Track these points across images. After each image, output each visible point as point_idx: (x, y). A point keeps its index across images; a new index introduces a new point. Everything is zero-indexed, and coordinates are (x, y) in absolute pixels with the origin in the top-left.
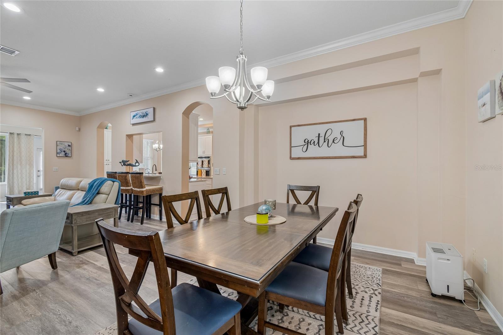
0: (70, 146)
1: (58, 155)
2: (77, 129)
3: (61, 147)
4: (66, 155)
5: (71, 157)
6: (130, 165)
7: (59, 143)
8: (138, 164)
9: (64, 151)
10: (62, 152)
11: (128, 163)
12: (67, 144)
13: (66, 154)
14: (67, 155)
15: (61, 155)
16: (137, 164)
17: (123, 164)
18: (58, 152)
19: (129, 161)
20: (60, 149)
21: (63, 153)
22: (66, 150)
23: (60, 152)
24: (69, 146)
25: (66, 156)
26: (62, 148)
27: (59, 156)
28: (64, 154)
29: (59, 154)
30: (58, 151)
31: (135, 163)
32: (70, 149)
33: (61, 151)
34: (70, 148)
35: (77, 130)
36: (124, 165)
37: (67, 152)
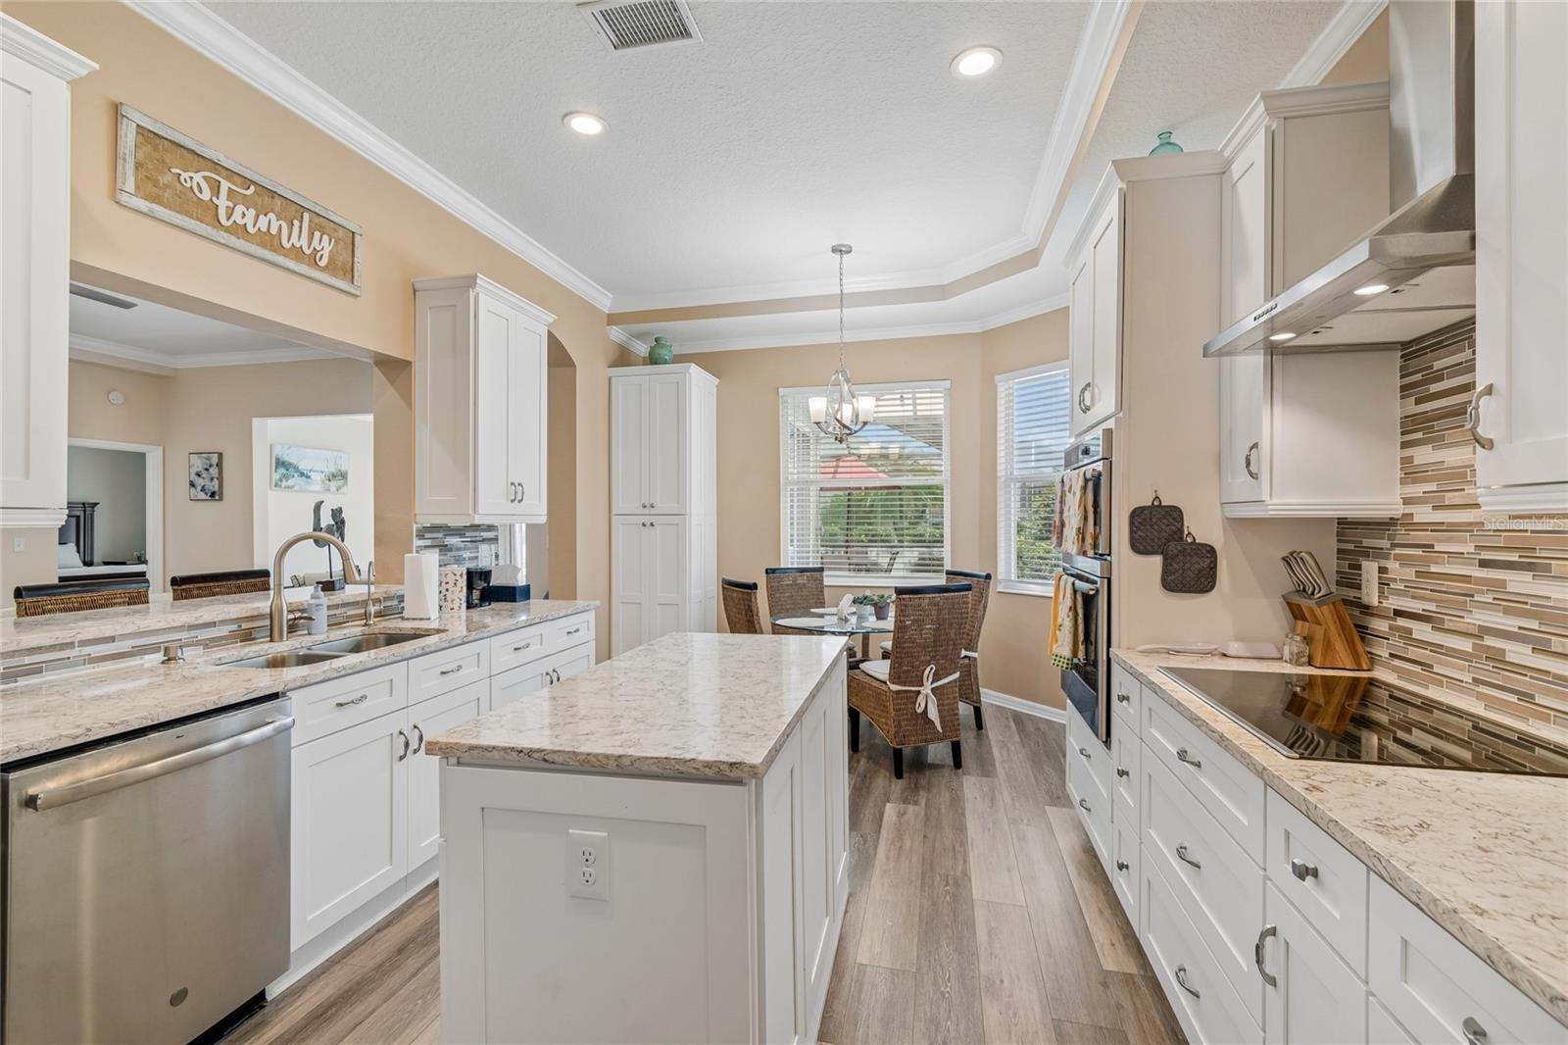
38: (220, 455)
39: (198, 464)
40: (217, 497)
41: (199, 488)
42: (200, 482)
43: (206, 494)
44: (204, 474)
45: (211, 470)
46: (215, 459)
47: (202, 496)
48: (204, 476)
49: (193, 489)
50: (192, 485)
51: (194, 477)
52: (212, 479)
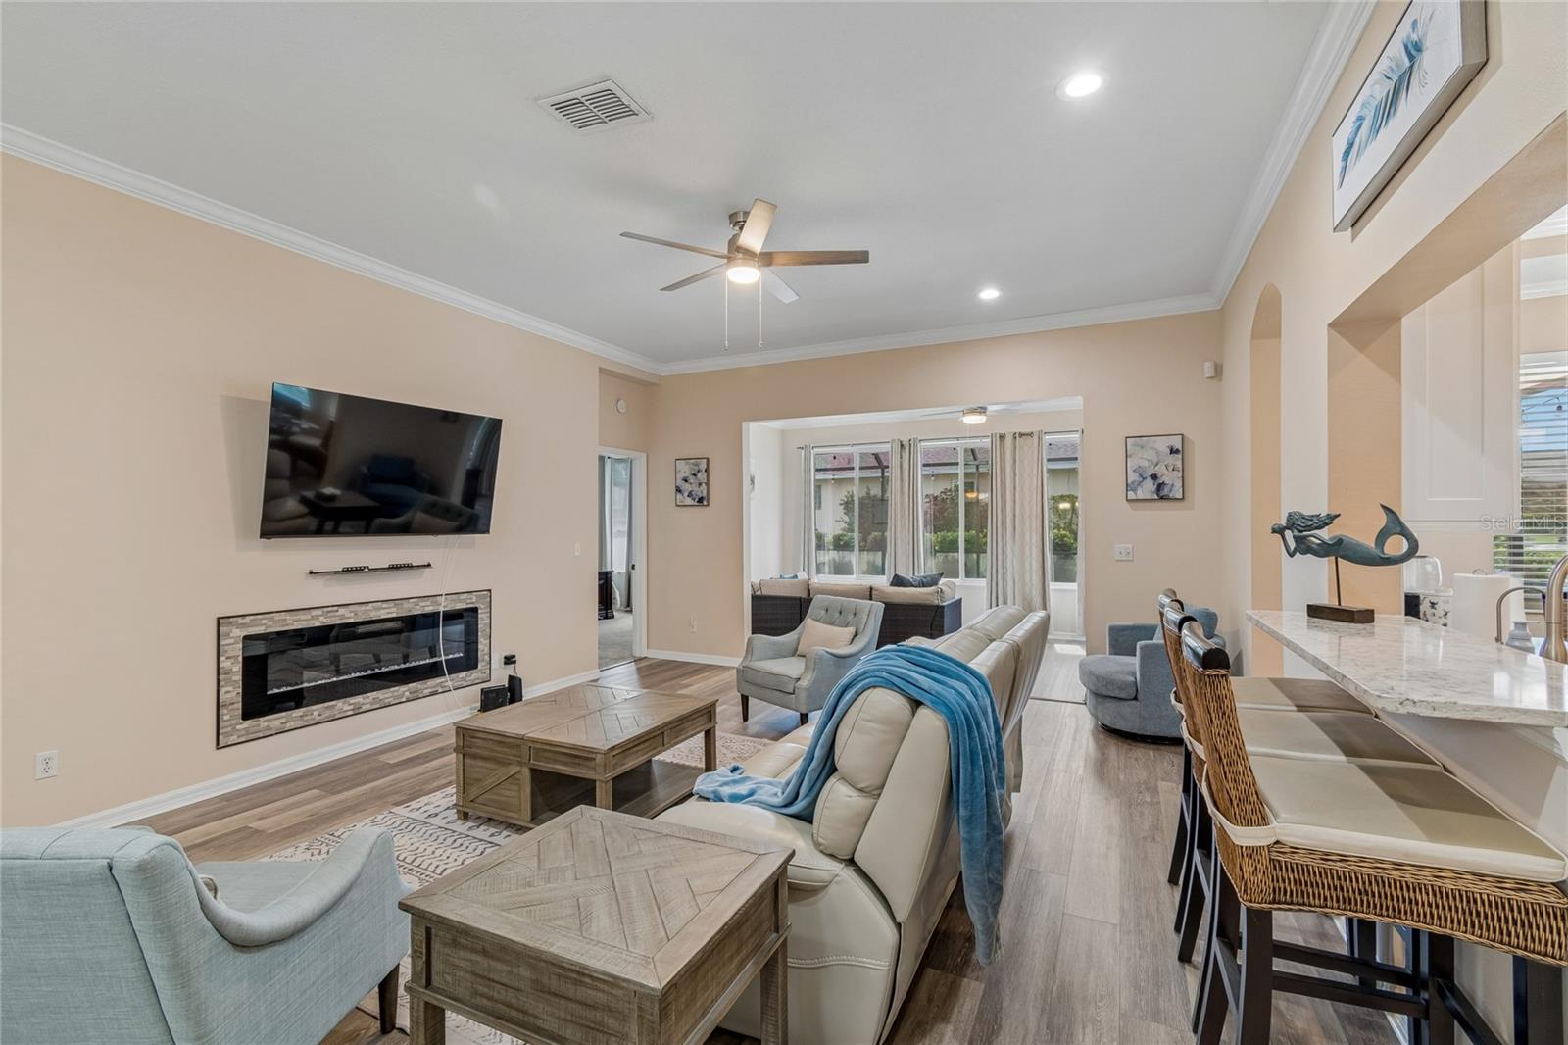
0: (1177, 451)
1: (1131, 495)
2: (1208, 369)
3: (1142, 458)
4: (1162, 494)
5: (1183, 499)
6: (1337, 549)
7: (1134, 445)
8: (1405, 546)
9: (1154, 477)
10: (1146, 478)
11: (1325, 534)
12: (1163, 445)
13: (1160, 487)
14: (1165, 491)
15: (1140, 494)
16: (1396, 545)
17: (1292, 545)
18: (1129, 482)
19: (1332, 518)
20: (1139, 471)
21: (1149, 486)
22: (1160, 470)
23: (1139, 484)
24: (1173, 451)
25: (1162, 498)
26: (1146, 464)
27: (1134, 497)
28: (1154, 488)
29: (1135, 490)
30: (1133, 477)
31: (1382, 537)
32: (1179, 464)
33: (1141, 476)
34: (1177, 460)
35: (1208, 375)
36: (1303, 547)
37: (1167, 477)
38: (708, 459)
39: (685, 469)
40: (705, 503)
41: (686, 494)
42: (687, 487)
43: (694, 500)
44: (692, 480)
45: (699, 475)
46: (703, 466)
47: (689, 501)
48: (692, 481)
49: (679, 496)
50: (679, 490)
51: (680, 483)
52: (700, 484)
